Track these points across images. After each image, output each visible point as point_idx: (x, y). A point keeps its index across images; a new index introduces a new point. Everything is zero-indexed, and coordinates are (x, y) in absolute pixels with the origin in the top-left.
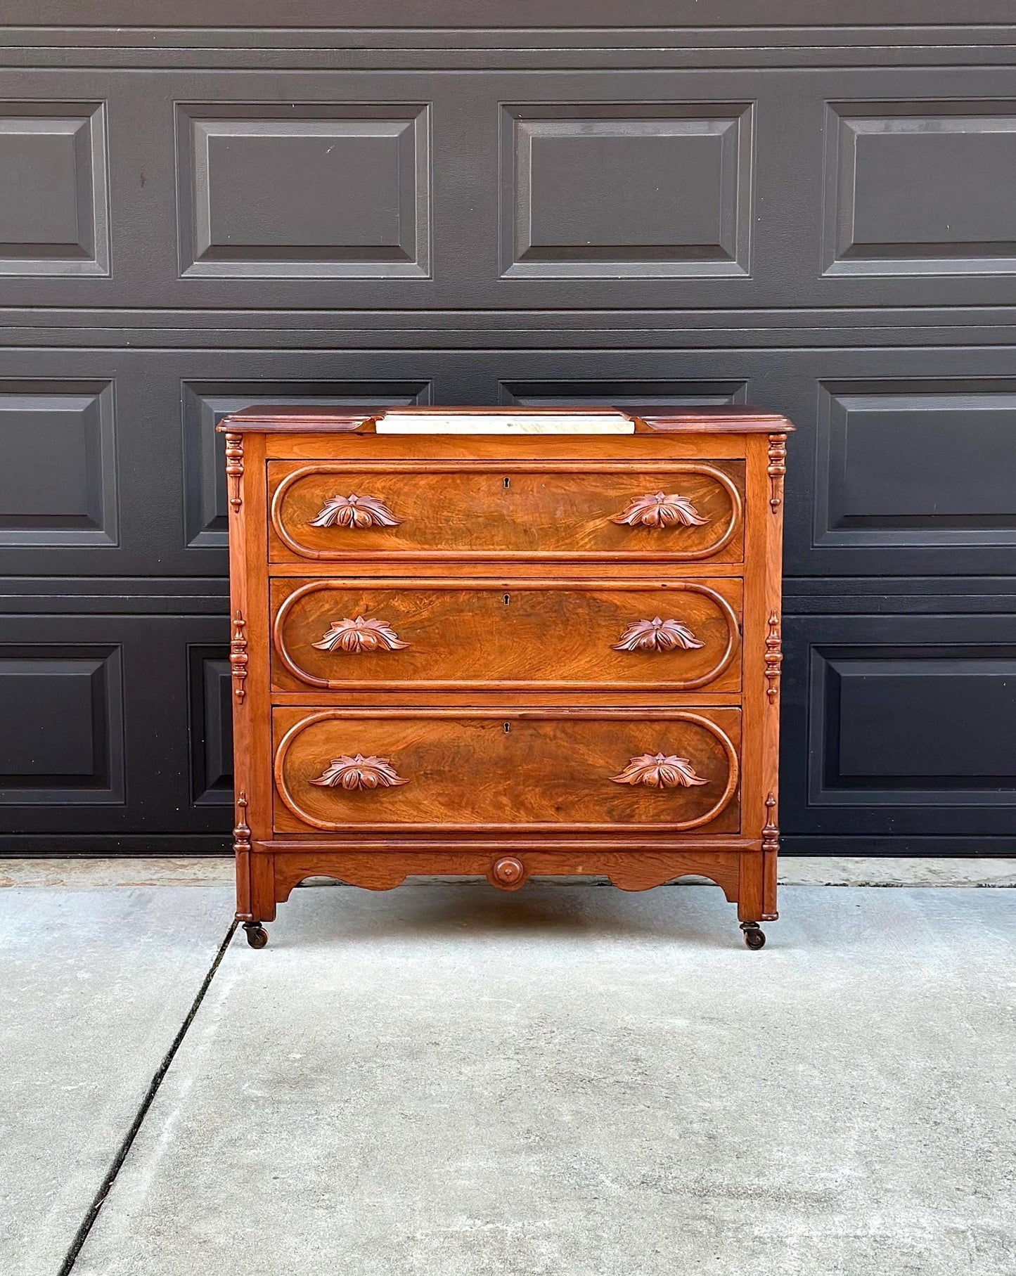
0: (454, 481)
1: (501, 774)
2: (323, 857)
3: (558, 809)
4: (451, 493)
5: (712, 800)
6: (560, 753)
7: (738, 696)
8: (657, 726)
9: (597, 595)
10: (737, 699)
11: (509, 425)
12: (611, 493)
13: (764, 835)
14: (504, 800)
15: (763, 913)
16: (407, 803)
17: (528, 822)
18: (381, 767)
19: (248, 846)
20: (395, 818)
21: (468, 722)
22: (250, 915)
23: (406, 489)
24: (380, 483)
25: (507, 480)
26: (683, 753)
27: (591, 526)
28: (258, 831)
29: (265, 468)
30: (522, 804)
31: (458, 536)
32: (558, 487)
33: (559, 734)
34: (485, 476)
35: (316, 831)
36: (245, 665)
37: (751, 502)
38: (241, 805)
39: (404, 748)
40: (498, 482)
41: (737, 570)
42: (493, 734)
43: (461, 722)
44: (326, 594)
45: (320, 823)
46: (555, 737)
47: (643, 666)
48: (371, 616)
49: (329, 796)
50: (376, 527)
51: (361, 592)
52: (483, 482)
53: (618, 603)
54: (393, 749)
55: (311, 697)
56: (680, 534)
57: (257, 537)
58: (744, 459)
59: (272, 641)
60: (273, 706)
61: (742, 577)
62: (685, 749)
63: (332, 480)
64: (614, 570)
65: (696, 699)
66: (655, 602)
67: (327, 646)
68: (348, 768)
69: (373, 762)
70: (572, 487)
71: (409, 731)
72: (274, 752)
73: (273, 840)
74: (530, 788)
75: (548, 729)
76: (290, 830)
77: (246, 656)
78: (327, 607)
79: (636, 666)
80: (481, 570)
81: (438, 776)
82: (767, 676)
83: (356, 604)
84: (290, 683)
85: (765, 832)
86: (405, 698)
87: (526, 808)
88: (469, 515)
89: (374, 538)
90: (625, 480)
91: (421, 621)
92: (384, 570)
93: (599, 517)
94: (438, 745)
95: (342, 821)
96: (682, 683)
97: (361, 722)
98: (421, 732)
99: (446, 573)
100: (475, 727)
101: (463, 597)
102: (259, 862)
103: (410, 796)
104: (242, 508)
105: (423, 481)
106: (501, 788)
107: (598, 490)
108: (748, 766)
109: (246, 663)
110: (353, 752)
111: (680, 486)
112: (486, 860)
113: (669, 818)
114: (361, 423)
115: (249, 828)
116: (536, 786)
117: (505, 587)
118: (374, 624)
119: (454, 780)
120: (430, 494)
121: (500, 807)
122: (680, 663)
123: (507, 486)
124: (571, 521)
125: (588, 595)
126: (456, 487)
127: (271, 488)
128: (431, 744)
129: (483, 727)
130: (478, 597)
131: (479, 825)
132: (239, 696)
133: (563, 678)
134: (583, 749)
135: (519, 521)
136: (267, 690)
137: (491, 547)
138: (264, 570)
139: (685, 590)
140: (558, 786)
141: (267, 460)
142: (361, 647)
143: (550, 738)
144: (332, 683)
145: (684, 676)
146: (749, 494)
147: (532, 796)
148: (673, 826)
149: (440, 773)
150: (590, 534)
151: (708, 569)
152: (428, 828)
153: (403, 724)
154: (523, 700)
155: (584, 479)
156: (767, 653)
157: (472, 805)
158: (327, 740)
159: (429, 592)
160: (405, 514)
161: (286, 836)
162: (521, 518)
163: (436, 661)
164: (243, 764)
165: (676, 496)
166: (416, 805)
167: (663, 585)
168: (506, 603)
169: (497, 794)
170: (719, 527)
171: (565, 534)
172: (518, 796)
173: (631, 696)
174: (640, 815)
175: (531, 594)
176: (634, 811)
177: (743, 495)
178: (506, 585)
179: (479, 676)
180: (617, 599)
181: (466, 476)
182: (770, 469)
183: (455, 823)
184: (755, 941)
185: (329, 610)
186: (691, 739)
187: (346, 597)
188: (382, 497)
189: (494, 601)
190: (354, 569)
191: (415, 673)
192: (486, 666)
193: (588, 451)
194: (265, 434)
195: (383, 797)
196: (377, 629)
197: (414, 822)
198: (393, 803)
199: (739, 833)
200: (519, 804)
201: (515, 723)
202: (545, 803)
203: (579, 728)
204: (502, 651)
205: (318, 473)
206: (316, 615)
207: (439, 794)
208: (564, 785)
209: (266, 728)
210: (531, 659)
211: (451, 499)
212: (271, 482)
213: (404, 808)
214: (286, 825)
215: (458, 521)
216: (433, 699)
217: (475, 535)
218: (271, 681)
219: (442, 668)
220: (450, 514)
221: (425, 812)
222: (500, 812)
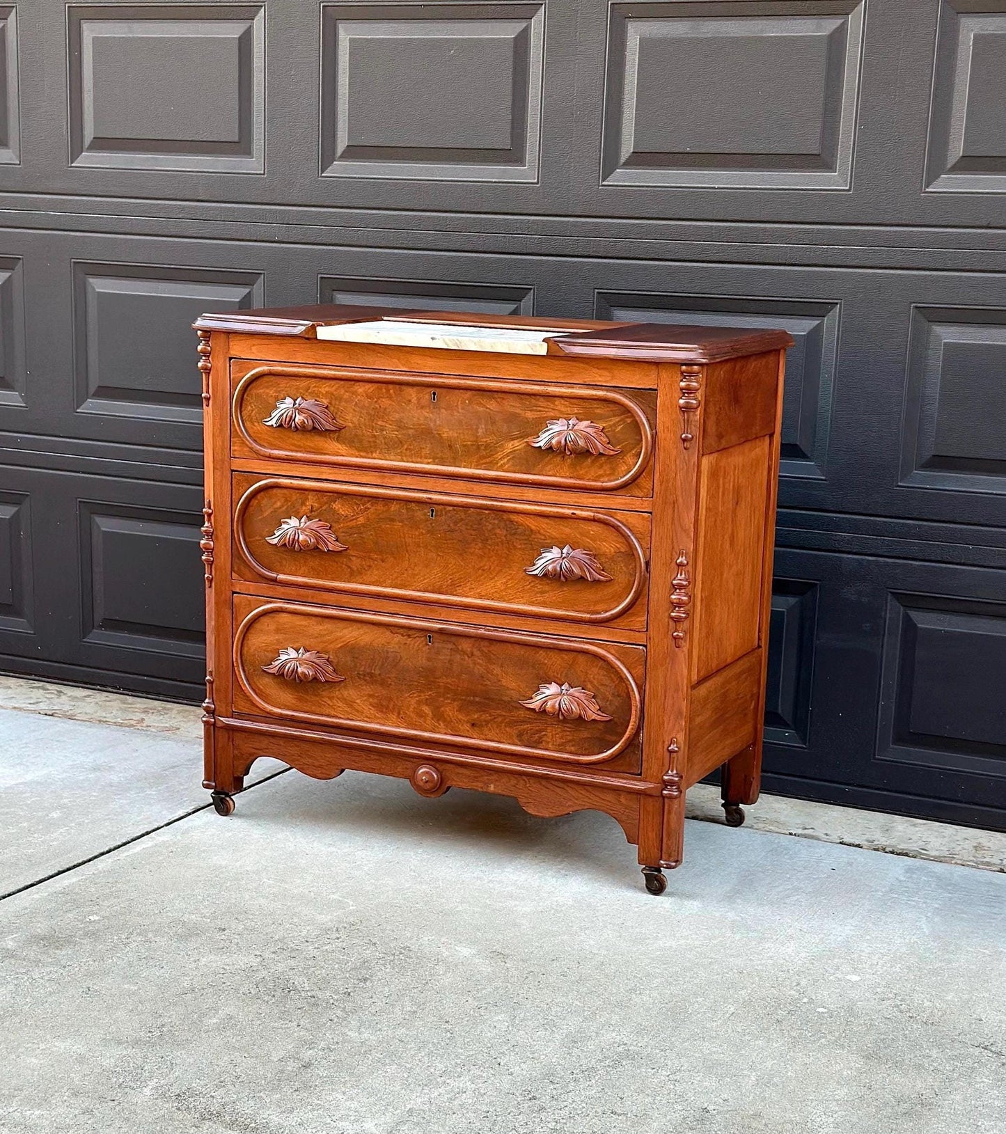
0: (388, 390)
1: (424, 684)
2: (272, 741)
3: (473, 725)
4: (385, 402)
5: (614, 738)
6: (476, 671)
7: (643, 635)
8: (565, 656)
9: (513, 517)
10: (642, 638)
11: (433, 339)
12: (529, 415)
13: (664, 781)
14: (426, 709)
15: (661, 859)
16: (344, 700)
17: (446, 734)
18: (319, 662)
19: (213, 720)
20: (333, 713)
21: (396, 630)
22: (213, 784)
23: (346, 395)
24: (325, 388)
25: (434, 394)
26: (589, 686)
27: (510, 446)
28: (221, 708)
29: (228, 365)
30: (442, 715)
31: (392, 446)
32: (480, 404)
33: (477, 653)
34: (415, 389)
35: (268, 716)
36: (211, 551)
37: (661, 435)
38: (209, 682)
39: (341, 647)
40: (426, 395)
41: (646, 505)
42: (417, 643)
43: (390, 628)
44: (278, 491)
45: (270, 708)
46: (472, 655)
47: (554, 593)
48: (314, 517)
49: (275, 683)
50: (316, 430)
51: (307, 492)
52: (412, 393)
53: (533, 527)
54: (332, 646)
55: (263, 588)
56: (593, 462)
57: (221, 431)
58: (656, 390)
59: (232, 531)
60: (234, 592)
61: (651, 513)
62: (591, 682)
63: (283, 382)
64: (530, 494)
65: (603, 634)
66: (566, 529)
67: (276, 541)
68: (291, 660)
69: (313, 656)
70: (493, 405)
71: (346, 631)
72: (233, 637)
73: (232, 718)
74: (449, 701)
75: (466, 645)
76: (246, 710)
77: (212, 543)
78: (279, 504)
79: (546, 592)
80: (408, 481)
81: (370, 678)
82: (672, 618)
83: (303, 504)
84: (248, 575)
85: (666, 778)
86: (344, 599)
87: (445, 721)
88: (400, 426)
89: (318, 441)
90: (542, 402)
91: (357, 527)
92: (326, 473)
93: (517, 438)
94: (371, 647)
96: (588, 616)
97: (305, 617)
98: (355, 634)
99: (378, 482)
100: (402, 635)
101: (394, 507)
102: (222, 737)
103: (345, 693)
104: (211, 402)
105: (360, 389)
106: (423, 697)
107: (518, 411)
108: (650, 710)
109: (213, 549)
110: (297, 645)
111: (595, 413)
112: (409, 765)
113: (573, 750)
114: (304, 328)
115: (214, 704)
116: (454, 700)
117: (429, 501)
118: (315, 524)
119: (383, 683)
120: (367, 402)
121: (421, 715)
122: (589, 594)
123: (434, 399)
124: (490, 439)
125: (505, 516)
126: (390, 397)
127: (233, 386)
128: (365, 646)
129: (408, 636)
130: (407, 509)
131: (402, 730)
132: (209, 580)
133: (481, 597)
134: (497, 671)
135: (444, 436)
136: (229, 577)
137: (419, 460)
138: (227, 464)
139: (594, 520)
140: (474, 703)
141: (231, 359)
142: (299, 544)
143: (467, 654)
144: (281, 577)
145: (592, 608)
146: (660, 427)
147: (450, 711)
148: (576, 758)
149: (371, 675)
150: (508, 455)
151: (617, 501)
152: (358, 726)
153: (341, 624)
154: (444, 613)
155: (503, 399)
156: (673, 594)
157: (398, 710)
158: (278, 631)
159: (366, 499)
160: (345, 420)
161: (242, 716)
162: (447, 433)
163: (370, 566)
164: (211, 643)
165: (587, 423)
166: (350, 704)
167: (573, 514)
168: (432, 516)
169: (419, 702)
170: (629, 459)
171: (483, 453)
172: (438, 708)
173: (542, 622)
174: (548, 742)
175: (454, 510)
176: (540, 738)
177: (653, 426)
178: (430, 499)
179: (406, 586)
180: (532, 523)
181: (398, 387)
182: (681, 401)
183: (383, 725)
184: (656, 886)
185: (280, 508)
186: (596, 673)
187: (295, 496)
188: (324, 401)
189: (420, 514)
190: (301, 469)
191: (351, 577)
192: (414, 575)
193: (507, 370)
194: (229, 333)
195: (320, 691)
196: (318, 529)
197: (348, 719)
198: (331, 698)
199: (640, 774)
200: (439, 716)
201: (435, 635)
202: (461, 717)
203: (496, 648)
204: (427, 564)
205: (272, 374)
206: (269, 511)
207: (370, 696)
208: (479, 703)
209: (228, 612)
210: (453, 574)
211: (385, 409)
212: (233, 380)
213: (340, 704)
214: (243, 706)
215: (391, 431)
216: (366, 603)
217: (405, 447)
218: (232, 570)
219: (375, 574)
220: (384, 424)
221: (358, 711)
222: (421, 720)
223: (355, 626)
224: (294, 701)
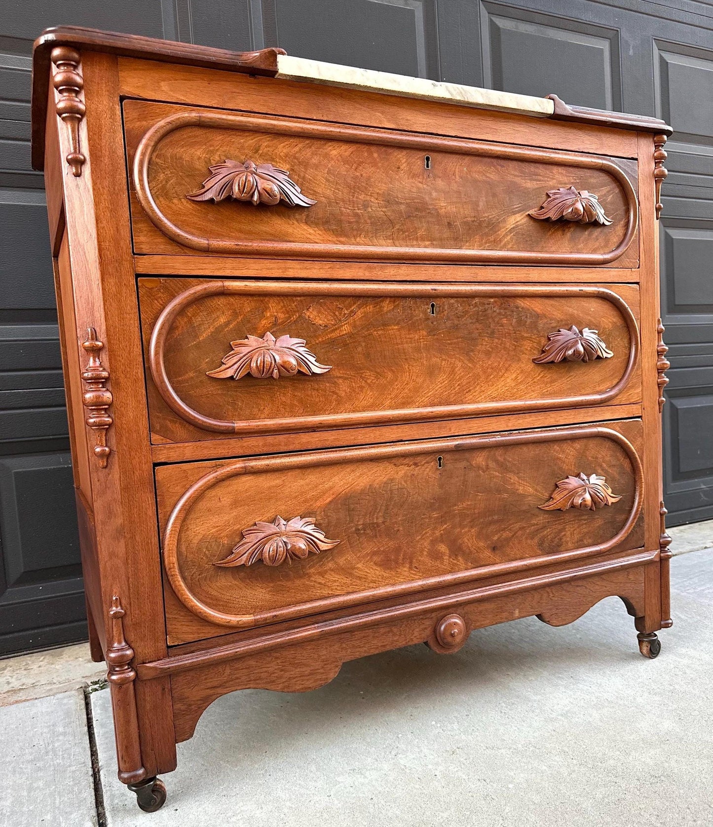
0: (370, 154)
1: (437, 518)
2: (238, 665)
3: (494, 549)
4: (367, 171)
5: (624, 516)
6: (492, 485)
7: (638, 406)
8: (577, 445)
9: (520, 302)
10: (638, 410)
12: (530, 185)
13: (662, 544)
14: (442, 548)
15: (662, 621)
16: (339, 570)
17: (466, 569)
18: (309, 529)
19: (132, 674)
20: (325, 592)
21: (401, 460)
22: (141, 771)
23: (315, 160)
24: (283, 147)
25: (428, 159)
26: (600, 471)
27: (512, 221)
28: (145, 649)
29: (119, 108)
30: (460, 548)
32: (478, 173)
33: (492, 465)
34: (405, 153)
35: (229, 631)
36: (109, 408)
37: (643, 204)
38: (116, 616)
39: (331, 502)
40: (417, 160)
41: (635, 275)
42: (426, 470)
43: (394, 460)
44: (221, 301)
45: (233, 619)
46: (487, 467)
47: (562, 381)
48: (283, 332)
49: (242, 580)
50: (285, 207)
51: (267, 299)
52: (402, 158)
53: (539, 311)
54: (319, 504)
55: (210, 447)
57: (114, 210)
58: (636, 159)
59: (147, 369)
60: (156, 465)
61: (637, 283)
62: (600, 466)
63: (218, 138)
64: (534, 274)
65: (608, 413)
67: (229, 373)
68: (268, 538)
69: (297, 524)
70: (492, 174)
71: (336, 479)
72: (161, 532)
73: (169, 656)
74: (466, 529)
75: (480, 459)
76: (190, 638)
77: (109, 395)
78: (222, 320)
80: (405, 271)
81: (373, 530)
82: (658, 384)
83: (263, 317)
84: (179, 431)
85: (662, 540)
86: (330, 437)
87: (464, 553)
88: (389, 200)
89: (279, 224)
90: (541, 170)
91: (342, 338)
92: (295, 269)
93: (519, 211)
94: (370, 491)
95: (262, 609)
96: (598, 396)
97: (277, 474)
98: (350, 479)
99: (367, 275)
100: (409, 466)
101: (387, 306)
102: (150, 693)
103: (341, 561)
104: (87, 170)
105: (334, 151)
106: (437, 533)
107: (517, 180)
109: (110, 405)
110: (270, 515)
111: (591, 182)
112: (428, 623)
113: (590, 541)
115: (130, 647)
116: (472, 527)
117: (431, 293)
118: (287, 341)
119: (390, 533)
120: (343, 170)
121: (438, 556)
122: (594, 374)
123: (428, 167)
124: (494, 214)
125: (511, 302)
126: (374, 164)
127: (131, 142)
128: (362, 492)
129: (416, 464)
130: (403, 307)
131: (420, 583)
132: (102, 455)
133: (493, 399)
134: (514, 478)
135: (442, 211)
136: (146, 442)
137: (415, 243)
138: (127, 265)
140: (491, 523)
141: (122, 98)
142: (279, 369)
143: (482, 469)
144: (239, 425)
145: (598, 389)
147: (469, 538)
148: (594, 549)
149: (374, 526)
150: (511, 231)
151: (612, 274)
152: (368, 597)
153: (328, 472)
154: (455, 427)
155: (503, 167)
156: (658, 361)
157: (410, 559)
158: (235, 504)
159: (349, 300)
161: (187, 647)
162: (445, 207)
163: (362, 388)
164: (112, 555)
166: (347, 571)
168: (433, 312)
169: (433, 542)
170: (619, 229)
171: (488, 230)
172: (455, 541)
173: (553, 414)
174: (566, 543)
175: (458, 301)
176: (561, 539)
177: (637, 196)
178: (435, 290)
179: (409, 404)
180: (536, 307)
181: (384, 150)
182: (656, 171)
183: (393, 585)
185: (227, 324)
186: (604, 455)
187: (248, 305)
188: (285, 167)
189: (420, 311)
190: (256, 266)
191: (339, 405)
192: (416, 389)
195: (310, 568)
196: (292, 347)
197: (348, 593)
198: (322, 574)
199: (643, 546)
200: (457, 550)
201: (448, 456)
202: (481, 544)
203: (511, 456)
204: (431, 372)
205: (200, 125)
206: (208, 332)
207: (374, 553)
208: (498, 521)
209: (148, 498)
210: (460, 379)
211: (369, 178)
212: (127, 131)
213: (336, 577)
214: (186, 632)
215: (377, 209)
216: (362, 436)
217: (397, 227)
218: (151, 429)
219: (368, 396)
220: (368, 198)
221: (360, 578)
222: (438, 563)
223: (349, 468)
224: (268, 597)
